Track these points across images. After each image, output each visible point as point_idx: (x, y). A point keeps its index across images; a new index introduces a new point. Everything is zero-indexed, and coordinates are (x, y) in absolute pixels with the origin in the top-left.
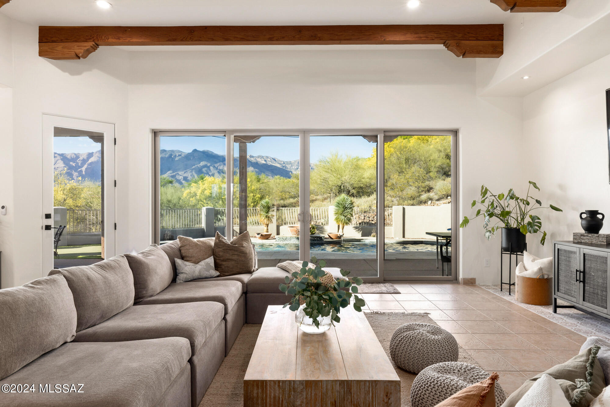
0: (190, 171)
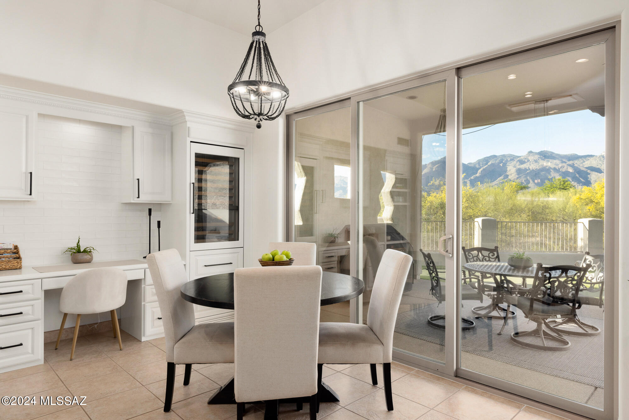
0: (524, 176)
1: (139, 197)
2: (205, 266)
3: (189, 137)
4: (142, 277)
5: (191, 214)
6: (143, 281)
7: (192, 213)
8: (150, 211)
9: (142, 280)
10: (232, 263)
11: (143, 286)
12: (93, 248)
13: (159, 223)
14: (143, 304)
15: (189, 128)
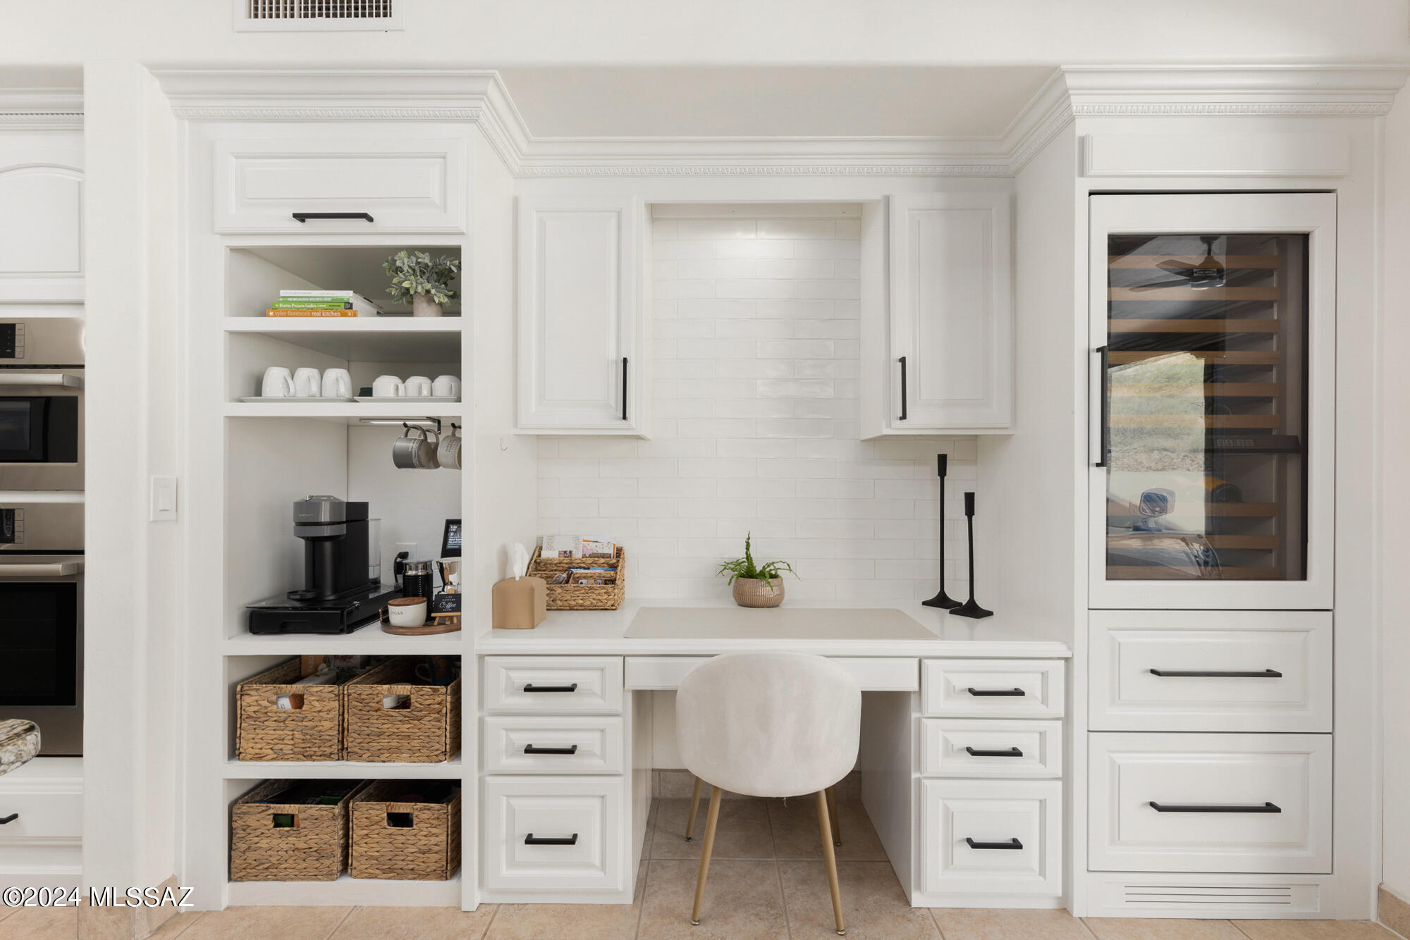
1: (904, 417)
2: (1153, 672)
3: (1082, 174)
4: (910, 685)
5: (1094, 469)
6: (913, 701)
7: (1098, 465)
8: (942, 460)
9: (912, 696)
10: (1279, 675)
11: (914, 715)
12: (788, 565)
13: (970, 498)
14: (916, 779)
15: (1082, 140)
